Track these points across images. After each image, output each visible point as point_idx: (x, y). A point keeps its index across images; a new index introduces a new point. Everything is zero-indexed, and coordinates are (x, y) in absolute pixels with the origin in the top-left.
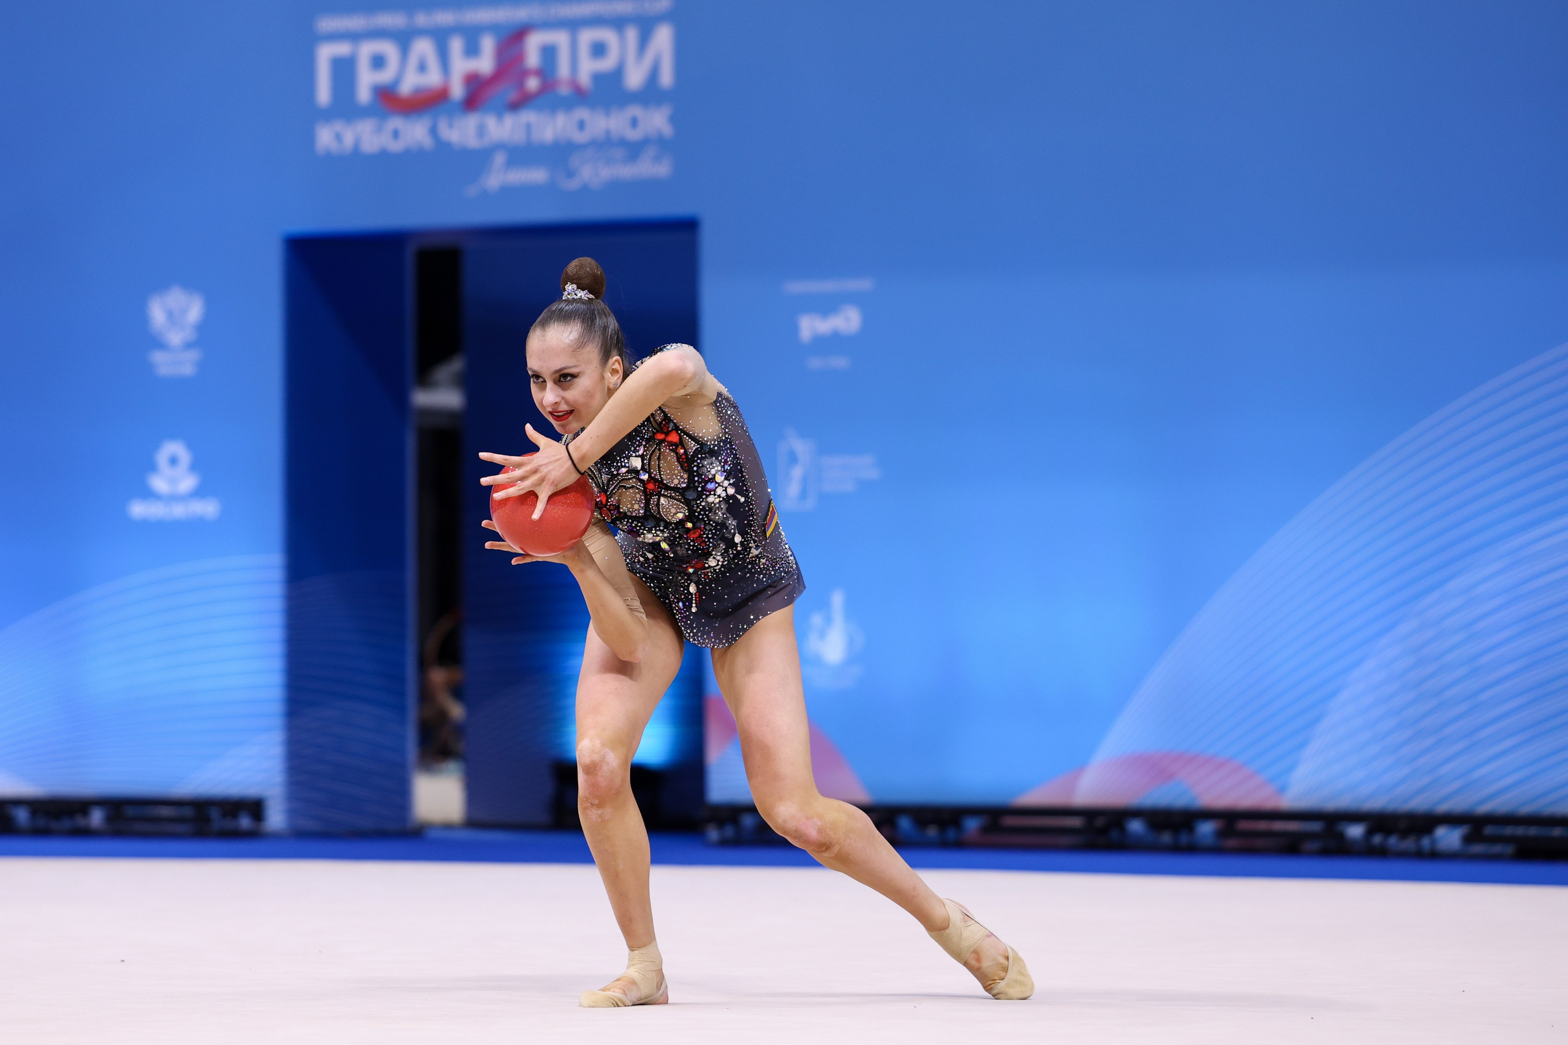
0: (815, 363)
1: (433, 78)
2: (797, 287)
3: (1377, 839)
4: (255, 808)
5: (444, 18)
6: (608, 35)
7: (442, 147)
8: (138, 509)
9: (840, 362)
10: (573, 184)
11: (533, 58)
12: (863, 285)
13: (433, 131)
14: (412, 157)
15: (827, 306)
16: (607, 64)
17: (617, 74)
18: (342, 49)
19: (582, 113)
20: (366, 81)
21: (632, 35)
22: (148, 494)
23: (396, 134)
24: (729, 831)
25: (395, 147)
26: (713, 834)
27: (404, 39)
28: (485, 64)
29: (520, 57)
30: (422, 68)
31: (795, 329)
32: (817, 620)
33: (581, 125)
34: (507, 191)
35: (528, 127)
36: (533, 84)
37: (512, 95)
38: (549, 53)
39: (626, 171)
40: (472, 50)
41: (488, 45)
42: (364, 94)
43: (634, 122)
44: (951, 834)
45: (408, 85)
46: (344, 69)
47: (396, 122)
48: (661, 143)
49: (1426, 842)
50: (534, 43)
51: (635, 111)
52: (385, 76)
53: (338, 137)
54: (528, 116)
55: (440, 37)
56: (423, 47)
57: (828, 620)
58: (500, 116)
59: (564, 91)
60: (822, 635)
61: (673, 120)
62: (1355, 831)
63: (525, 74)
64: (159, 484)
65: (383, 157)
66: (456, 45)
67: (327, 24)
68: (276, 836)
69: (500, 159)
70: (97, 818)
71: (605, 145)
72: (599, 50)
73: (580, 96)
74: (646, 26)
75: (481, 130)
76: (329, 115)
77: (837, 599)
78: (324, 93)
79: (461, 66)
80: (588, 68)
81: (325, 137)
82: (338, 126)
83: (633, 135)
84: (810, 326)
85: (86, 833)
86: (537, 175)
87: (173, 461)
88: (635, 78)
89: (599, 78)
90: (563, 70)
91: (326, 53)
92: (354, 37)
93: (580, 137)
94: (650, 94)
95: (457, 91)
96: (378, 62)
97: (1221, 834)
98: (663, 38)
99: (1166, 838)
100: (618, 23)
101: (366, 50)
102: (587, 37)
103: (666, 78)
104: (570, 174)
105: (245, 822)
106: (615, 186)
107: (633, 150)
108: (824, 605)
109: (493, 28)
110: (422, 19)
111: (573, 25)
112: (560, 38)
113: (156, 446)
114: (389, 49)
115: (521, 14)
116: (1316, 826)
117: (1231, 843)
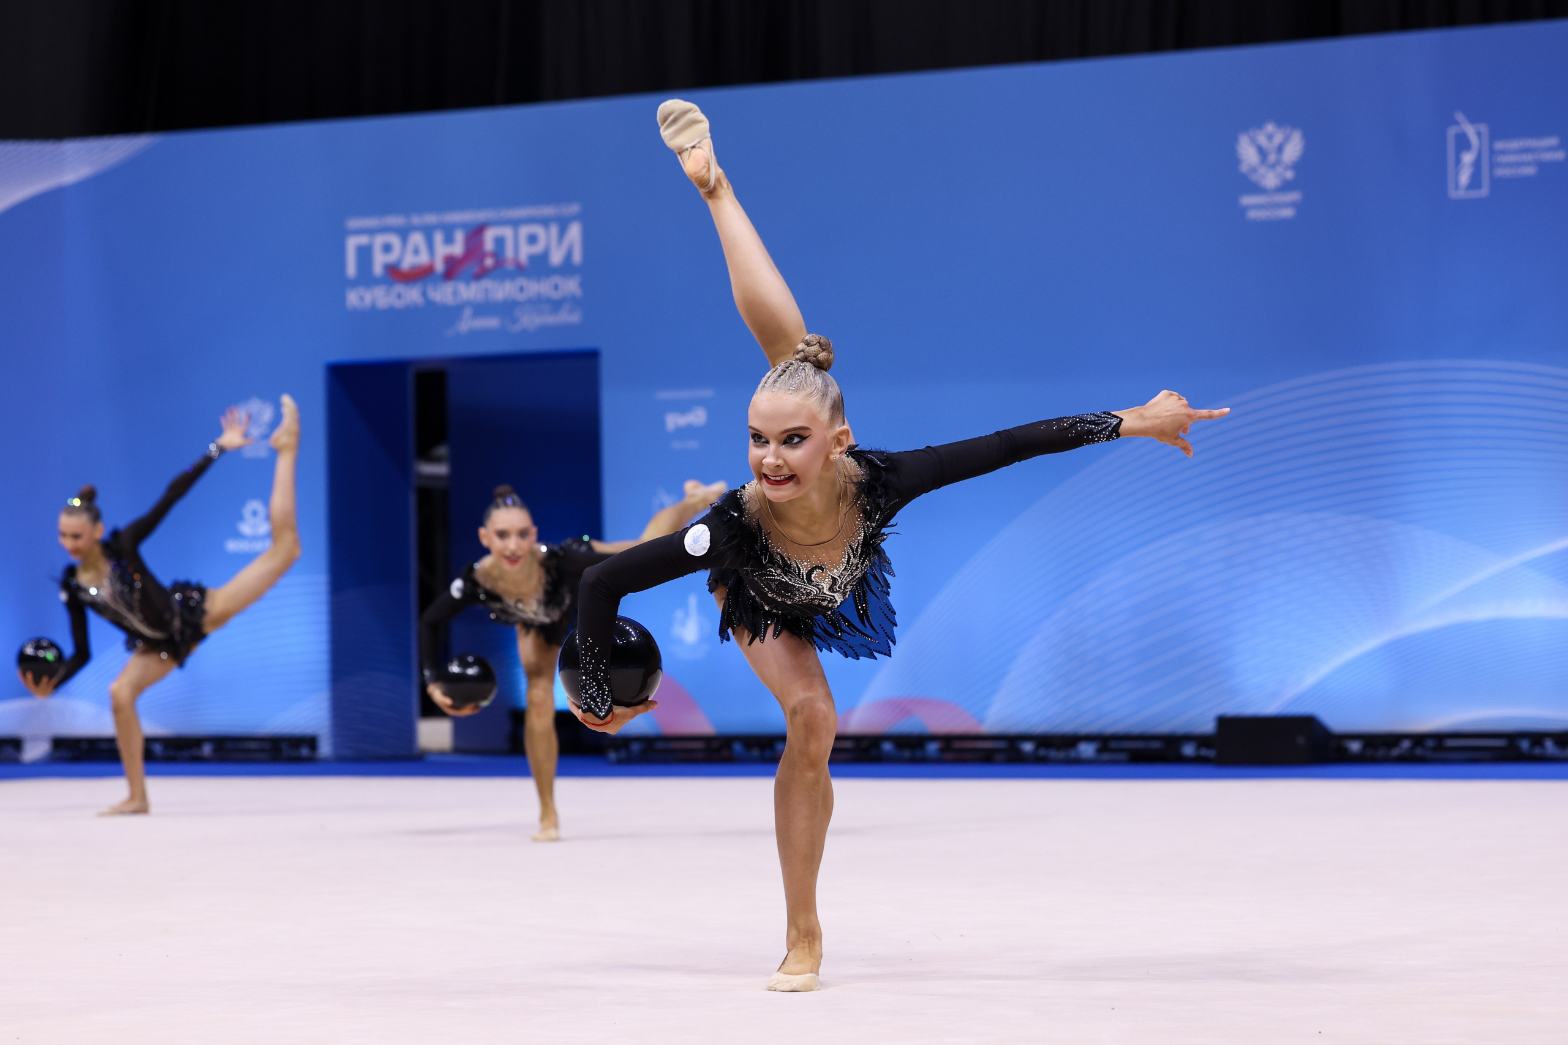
0: (677, 445)
1: (423, 259)
2: (664, 395)
3: (1042, 752)
4: (311, 742)
5: (431, 219)
6: (539, 230)
7: (430, 304)
8: (232, 546)
9: (693, 445)
10: (516, 328)
11: (489, 245)
12: (707, 393)
13: (424, 294)
14: (410, 311)
15: (683, 407)
16: (538, 248)
17: (544, 256)
18: (363, 240)
19: (522, 281)
20: (379, 261)
21: (554, 230)
22: (238, 535)
23: (399, 296)
24: (623, 754)
25: (399, 304)
26: (612, 755)
27: (404, 233)
28: (458, 249)
29: (480, 244)
30: (416, 251)
31: (663, 423)
32: (679, 614)
33: (521, 289)
34: (473, 334)
35: (487, 291)
36: (489, 262)
37: (474, 268)
38: (500, 241)
39: (551, 319)
40: (449, 240)
41: (459, 237)
42: (378, 269)
43: (556, 287)
44: (768, 753)
45: (408, 262)
46: (364, 254)
47: (399, 288)
48: (574, 302)
49: (1072, 754)
50: (489, 237)
51: (557, 279)
52: (392, 258)
53: (362, 298)
54: (487, 284)
55: (428, 232)
56: (417, 238)
57: (687, 615)
58: (467, 282)
59: (510, 266)
60: (683, 624)
61: (582, 285)
62: (1028, 747)
63: (483, 255)
64: (245, 528)
65: (391, 311)
66: (438, 237)
67: (353, 223)
68: (325, 761)
69: (467, 312)
70: (207, 750)
71: (538, 302)
72: (532, 239)
73: (520, 270)
74: (563, 224)
75: (455, 293)
76: (355, 283)
77: (693, 601)
78: (351, 269)
79: (442, 250)
80: (525, 251)
81: (353, 298)
82: (361, 291)
83: (556, 295)
84: (673, 421)
85: (199, 760)
86: (492, 322)
87: (255, 514)
88: (556, 258)
89: (532, 258)
90: (509, 253)
91: (353, 243)
92: (372, 232)
93: (521, 297)
94: (567, 268)
95: (439, 267)
96: (387, 248)
97: (942, 750)
98: (575, 231)
99: (907, 753)
100: (545, 222)
101: (379, 240)
102: (525, 231)
103: (577, 257)
104: (515, 321)
105: (305, 752)
106: (544, 330)
107: (556, 305)
108: (684, 605)
109: (463, 226)
110: (416, 220)
111: (515, 223)
112: (507, 232)
113: (243, 504)
114: (394, 240)
115: (480, 216)
116: (1001, 745)
117: (949, 756)
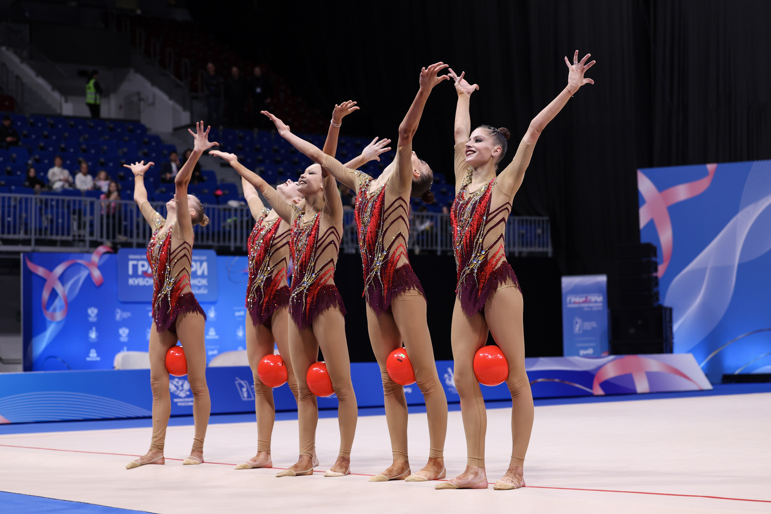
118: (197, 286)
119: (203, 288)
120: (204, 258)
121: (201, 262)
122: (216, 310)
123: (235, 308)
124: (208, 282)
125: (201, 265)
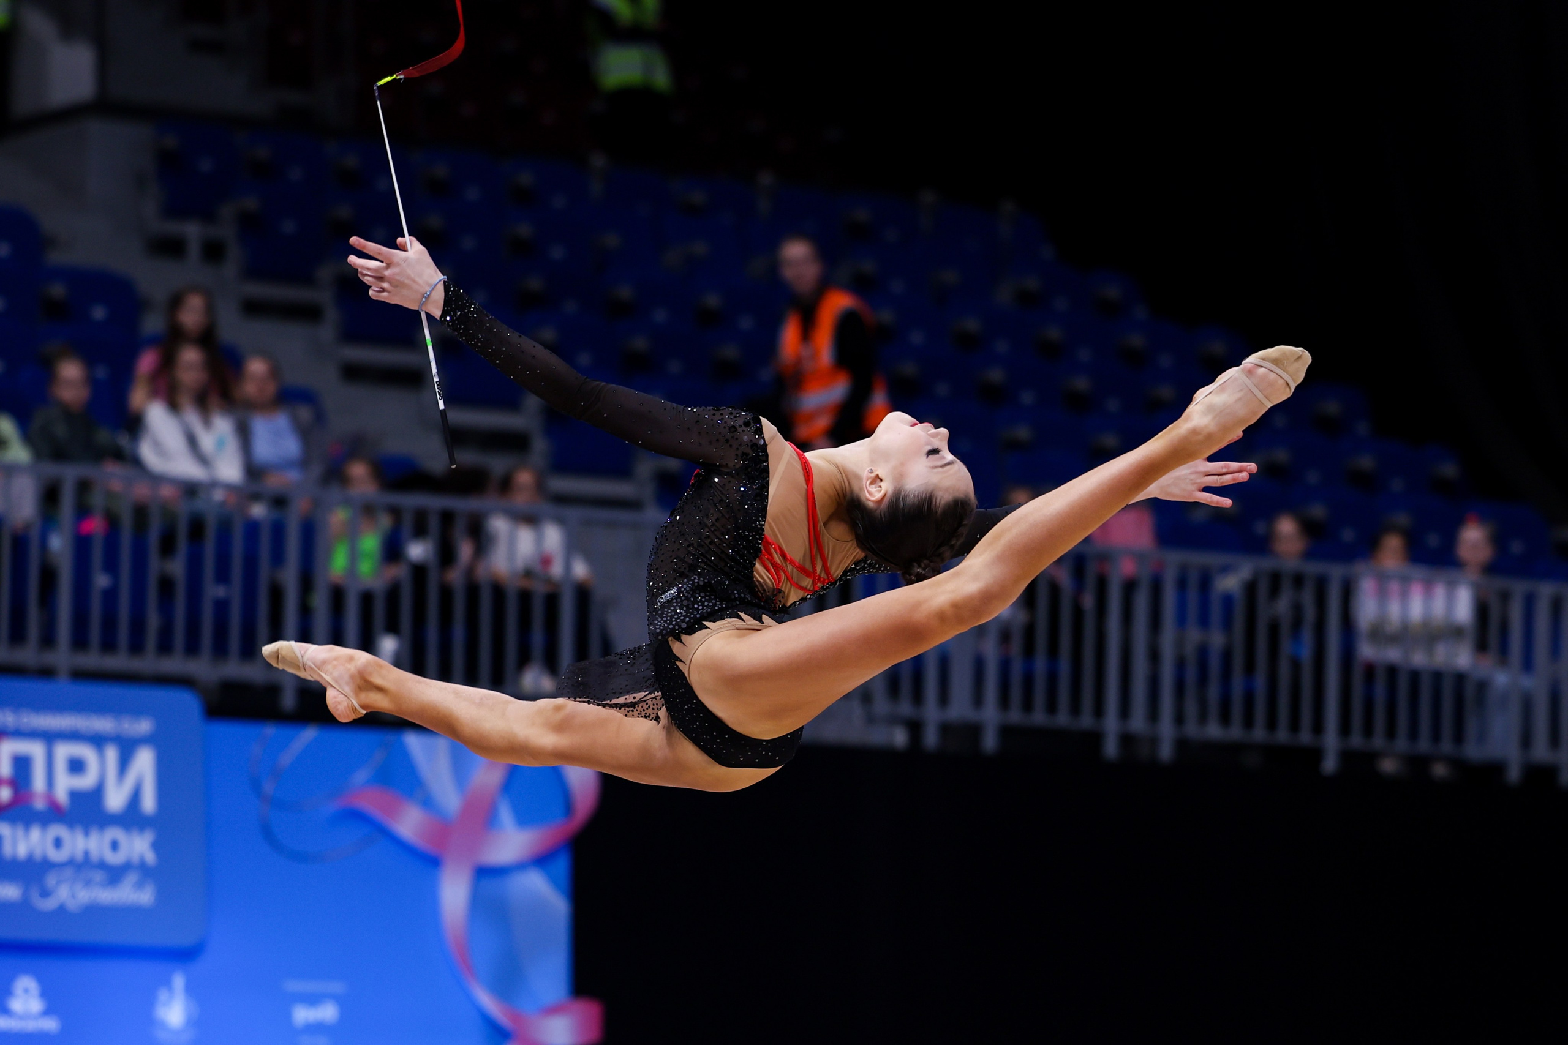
118: (102, 865)
119: (131, 878)
120: (144, 726)
121: (127, 748)
122: (191, 990)
123: (294, 986)
124: (156, 846)
125: (124, 762)
